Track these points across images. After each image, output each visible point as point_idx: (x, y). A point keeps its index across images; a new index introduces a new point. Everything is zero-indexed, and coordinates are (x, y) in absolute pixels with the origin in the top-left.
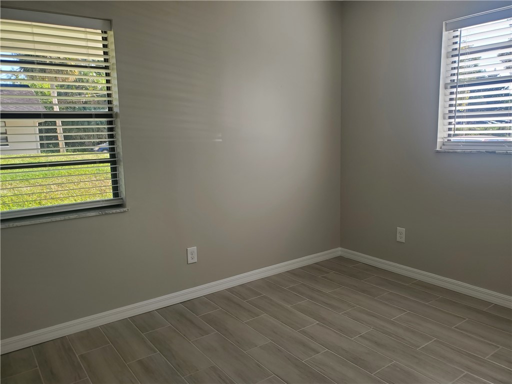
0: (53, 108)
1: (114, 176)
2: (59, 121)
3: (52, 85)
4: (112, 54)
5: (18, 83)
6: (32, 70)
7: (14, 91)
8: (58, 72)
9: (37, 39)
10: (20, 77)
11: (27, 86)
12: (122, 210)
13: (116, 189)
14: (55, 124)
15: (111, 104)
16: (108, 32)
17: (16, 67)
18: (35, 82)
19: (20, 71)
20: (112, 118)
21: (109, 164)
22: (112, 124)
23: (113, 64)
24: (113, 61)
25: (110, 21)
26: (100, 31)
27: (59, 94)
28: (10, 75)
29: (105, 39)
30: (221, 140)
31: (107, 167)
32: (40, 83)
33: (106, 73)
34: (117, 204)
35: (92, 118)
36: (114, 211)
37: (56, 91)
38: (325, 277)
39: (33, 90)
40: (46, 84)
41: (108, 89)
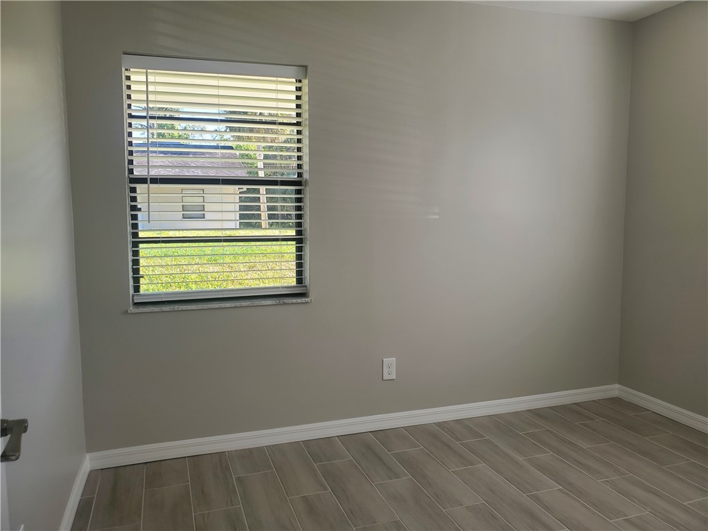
0: (257, 173)
1: (299, 257)
2: (263, 189)
3: (259, 146)
4: (306, 107)
5: (223, 144)
6: (239, 130)
7: (216, 154)
8: (267, 131)
9: (222, 92)
10: (225, 137)
11: (231, 148)
12: (304, 300)
13: (299, 274)
14: (259, 193)
15: (301, 168)
16: (303, 81)
17: (222, 126)
18: (241, 143)
19: (226, 131)
20: (301, 185)
21: (294, 243)
22: (301, 194)
23: (306, 119)
24: (306, 115)
25: (306, 67)
26: (294, 80)
27: (266, 157)
28: (215, 135)
29: (299, 89)
30: (437, 217)
31: (291, 247)
32: (245, 143)
33: (297, 131)
34: (299, 293)
35: (277, 185)
36: (294, 300)
37: (262, 154)
38: (585, 425)
39: (238, 153)
40: (253, 145)
41: (299, 149)
